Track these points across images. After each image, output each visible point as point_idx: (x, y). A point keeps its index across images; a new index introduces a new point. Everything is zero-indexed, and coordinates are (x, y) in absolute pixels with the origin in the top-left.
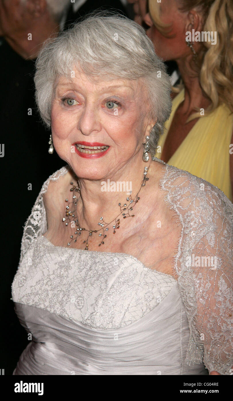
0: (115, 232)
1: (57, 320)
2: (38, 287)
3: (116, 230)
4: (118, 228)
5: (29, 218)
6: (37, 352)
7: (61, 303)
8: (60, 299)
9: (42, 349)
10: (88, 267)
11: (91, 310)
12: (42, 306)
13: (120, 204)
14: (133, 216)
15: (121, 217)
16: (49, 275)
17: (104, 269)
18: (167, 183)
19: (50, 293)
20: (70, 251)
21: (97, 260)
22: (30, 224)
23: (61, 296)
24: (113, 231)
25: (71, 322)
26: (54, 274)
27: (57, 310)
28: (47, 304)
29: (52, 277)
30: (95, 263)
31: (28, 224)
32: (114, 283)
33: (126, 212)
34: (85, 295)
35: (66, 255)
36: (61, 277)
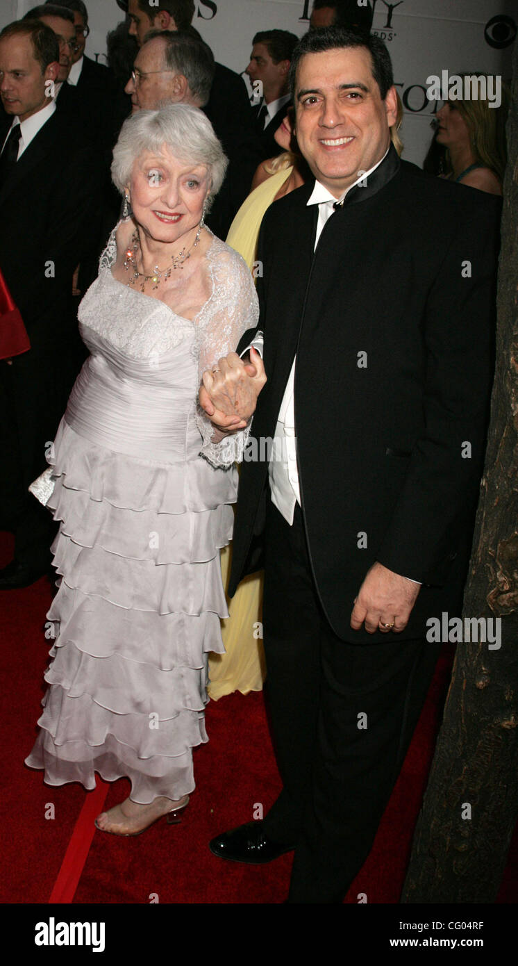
0: (166, 280)
1: (103, 342)
2: (94, 313)
3: (168, 278)
4: (169, 276)
5: (105, 251)
6: (90, 363)
7: (108, 330)
8: (107, 326)
9: (95, 360)
10: (132, 304)
11: (126, 342)
12: (94, 329)
13: (173, 257)
14: (182, 268)
15: (172, 268)
16: (103, 305)
17: (142, 309)
18: (212, 254)
19: (102, 319)
20: (123, 287)
21: (139, 301)
22: (106, 255)
23: (109, 324)
24: (164, 279)
25: (112, 346)
26: (107, 304)
27: (104, 334)
28: (98, 328)
29: (105, 306)
30: (137, 302)
31: (104, 256)
32: (147, 323)
33: (177, 264)
34: (124, 328)
35: (119, 290)
36: (111, 308)
